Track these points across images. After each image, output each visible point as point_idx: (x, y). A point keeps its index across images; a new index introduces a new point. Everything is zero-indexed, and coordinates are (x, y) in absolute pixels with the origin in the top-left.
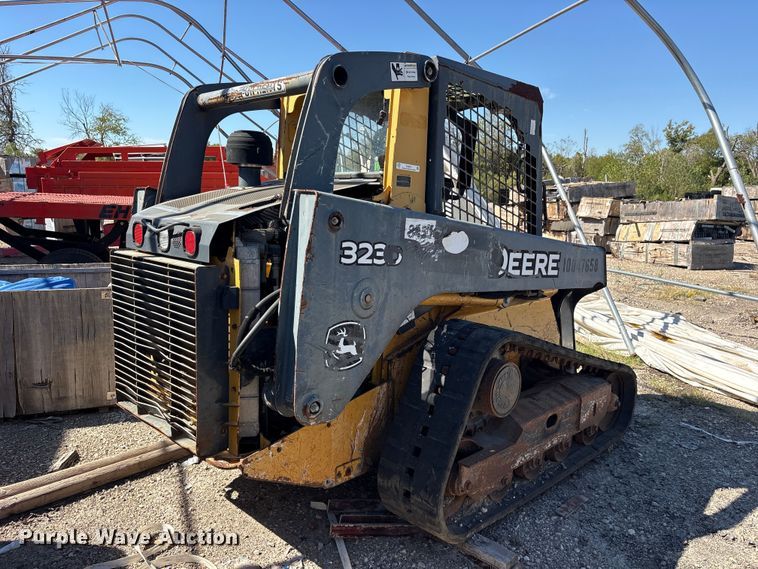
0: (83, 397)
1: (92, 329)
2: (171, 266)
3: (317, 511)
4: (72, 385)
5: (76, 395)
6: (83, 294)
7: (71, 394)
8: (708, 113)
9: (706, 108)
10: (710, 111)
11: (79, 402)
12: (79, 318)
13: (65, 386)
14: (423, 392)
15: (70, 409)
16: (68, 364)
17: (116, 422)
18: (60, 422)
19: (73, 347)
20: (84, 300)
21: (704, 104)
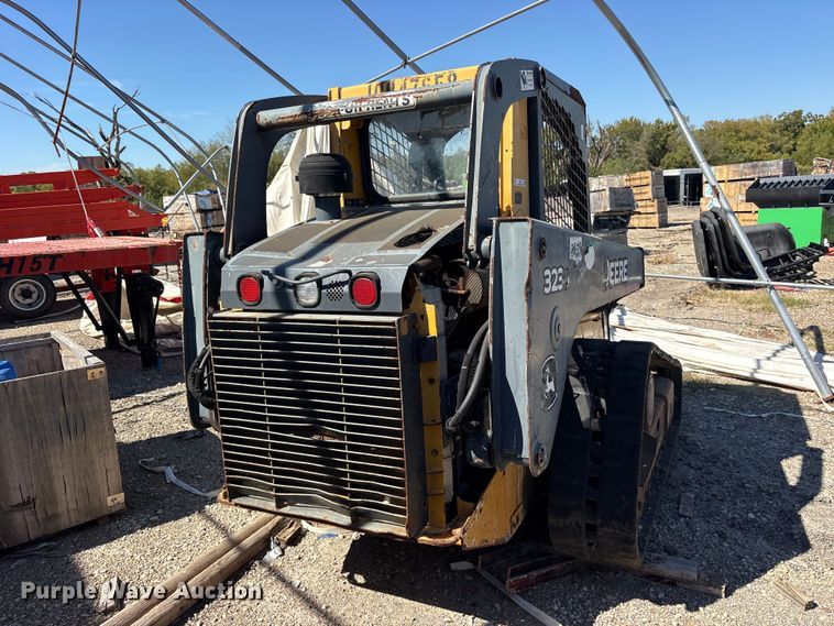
0: (77, 510)
1: (79, 421)
2: (341, 322)
3: (463, 573)
4: (61, 497)
5: (68, 509)
6: (64, 378)
7: (62, 509)
8: (671, 110)
9: (668, 105)
10: (673, 108)
11: (72, 517)
12: (63, 409)
13: (53, 500)
14: (583, 419)
15: (62, 528)
16: (54, 472)
17: (131, 532)
18: (55, 548)
19: (58, 449)
20: (65, 385)
21: (666, 101)
